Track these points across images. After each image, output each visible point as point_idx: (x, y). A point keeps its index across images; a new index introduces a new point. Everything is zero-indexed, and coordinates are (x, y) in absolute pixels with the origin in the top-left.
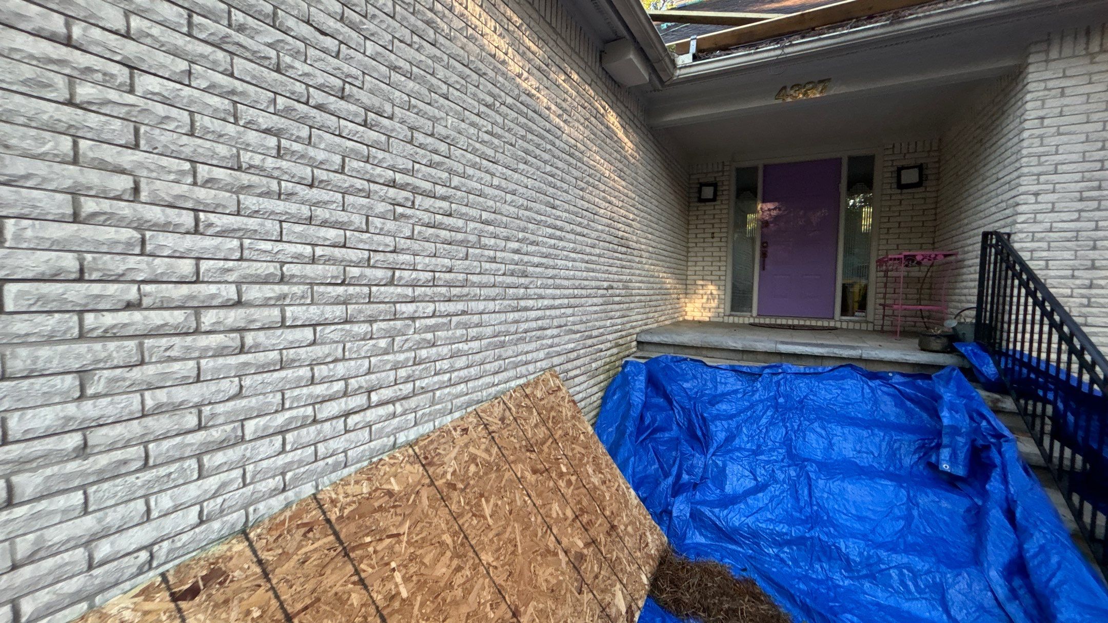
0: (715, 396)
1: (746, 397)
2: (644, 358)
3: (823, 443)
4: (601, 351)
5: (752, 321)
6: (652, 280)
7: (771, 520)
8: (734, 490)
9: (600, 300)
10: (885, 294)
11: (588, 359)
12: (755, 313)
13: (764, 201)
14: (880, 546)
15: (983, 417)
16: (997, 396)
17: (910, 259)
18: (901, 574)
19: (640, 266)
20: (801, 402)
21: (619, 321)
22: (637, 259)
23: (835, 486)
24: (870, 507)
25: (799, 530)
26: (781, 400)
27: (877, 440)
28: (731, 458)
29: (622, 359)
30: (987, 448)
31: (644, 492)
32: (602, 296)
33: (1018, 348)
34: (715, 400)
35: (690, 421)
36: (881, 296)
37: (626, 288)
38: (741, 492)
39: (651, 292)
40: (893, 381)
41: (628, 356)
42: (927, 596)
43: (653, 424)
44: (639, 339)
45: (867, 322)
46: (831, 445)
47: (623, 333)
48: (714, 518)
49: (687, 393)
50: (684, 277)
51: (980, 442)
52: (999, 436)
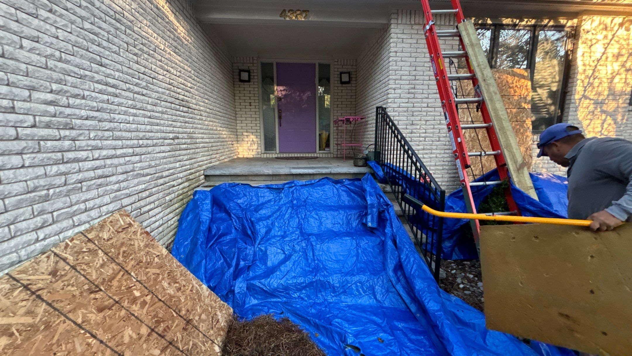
0: (258, 206)
1: (276, 203)
2: (210, 186)
3: (317, 223)
4: (174, 186)
5: (276, 156)
6: (211, 132)
7: (294, 277)
8: (273, 264)
9: (168, 148)
10: (338, 138)
11: (161, 194)
12: (278, 151)
13: (278, 85)
14: (347, 274)
15: (381, 196)
16: (384, 185)
17: (348, 120)
18: (357, 286)
19: (201, 122)
20: (305, 201)
21: (187, 162)
22: (198, 117)
23: (325, 246)
24: (342, 254)
25: (309, 278)
26: (295, 202)
27: (341, 216)
28: (270, 244)
29: (193, 189)
30: (383, 211)
31: (215, 282)
32: (169, 145)
33: (389, 162)
34: (258, 208)
35: (243, 225)
36: (336, 139)
37: (191, 138)
38: (277, 263)
39: (212, 140)
40: (345, 183)
41: (198, 186)
42: (368, 293)
43: (218, 232)
44: (206, 174)
45: (330, 153)
46: (321, 223)
47: (192, 171)
48: (262, 286)
49: (240, 207)
50: (235, 130)
51: (381, 209)
52: (387, 205)
